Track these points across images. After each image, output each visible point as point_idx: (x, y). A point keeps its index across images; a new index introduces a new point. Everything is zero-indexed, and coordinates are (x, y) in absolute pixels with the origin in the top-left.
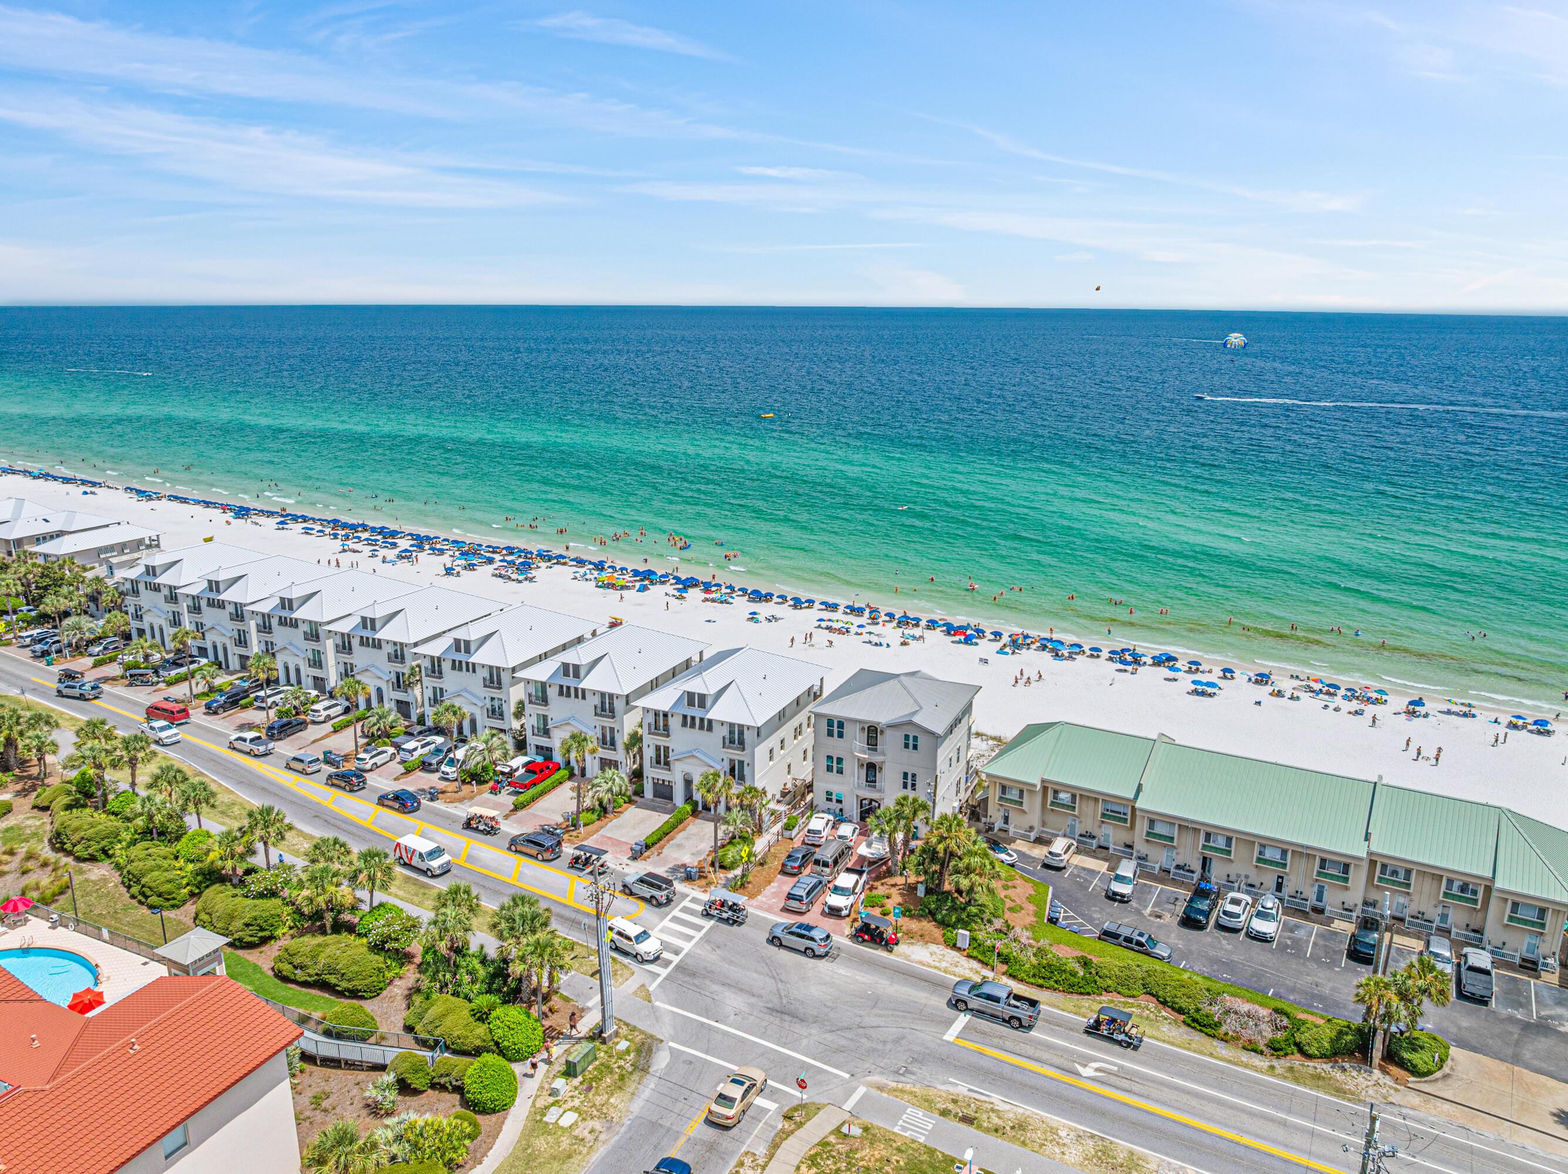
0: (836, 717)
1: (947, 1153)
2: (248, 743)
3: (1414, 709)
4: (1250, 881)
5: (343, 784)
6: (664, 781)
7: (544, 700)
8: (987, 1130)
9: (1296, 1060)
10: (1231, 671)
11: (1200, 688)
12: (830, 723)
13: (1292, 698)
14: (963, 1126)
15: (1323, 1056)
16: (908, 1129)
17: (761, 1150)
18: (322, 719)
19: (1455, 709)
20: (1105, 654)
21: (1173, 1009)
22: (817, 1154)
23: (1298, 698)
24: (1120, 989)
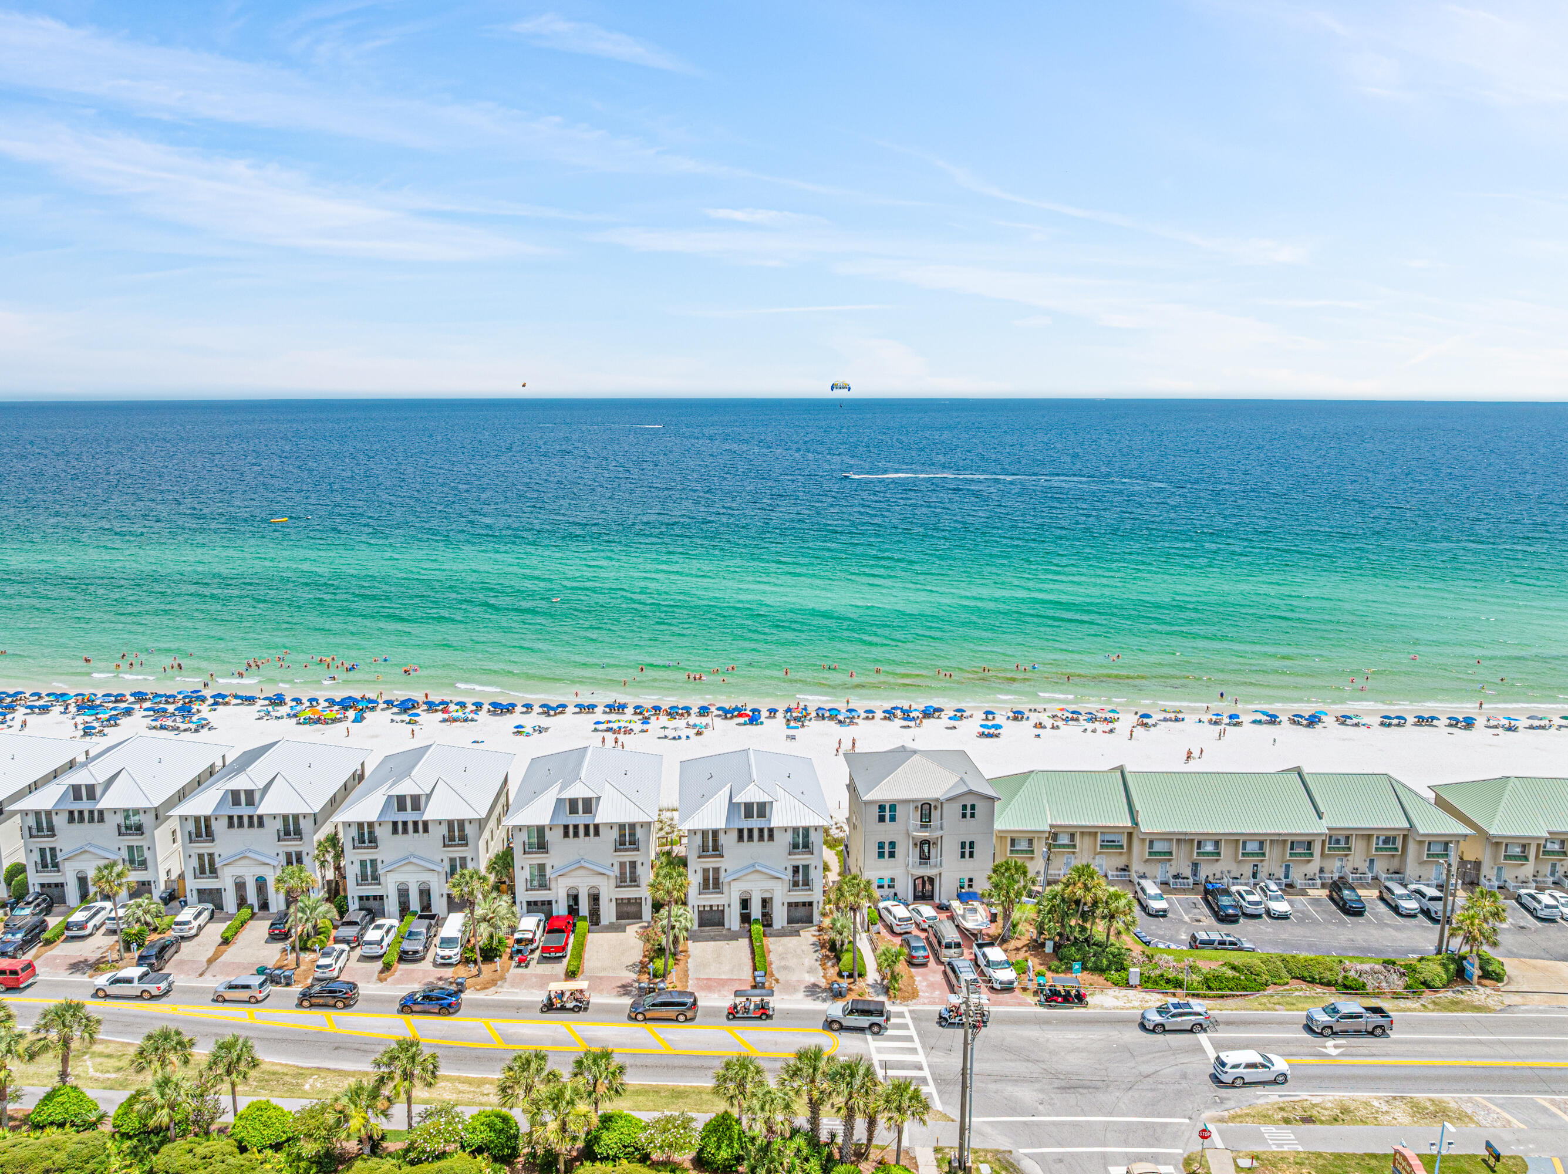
0: (887, 801)
1: (1329, 1151)
2: (136, 983)
3: (1144, 721)
4: (1233, 875)
5: (332, 1002)
6: (711, 906)
7: (542, 846)
8: (1330, 1122)
9: (1428, 995)
10: (992, 713)
11: (986, 731)
12: (882, 808)
13: (1053, 728)
14: (1311, 1127)
15: (1444, 986)
16: (1282, 1145)
18: (193, 932)
19: (1168, 716)
20: (879, 714)
21: (1322, 984)
23: (1058, 727)
24: (1275, 981)
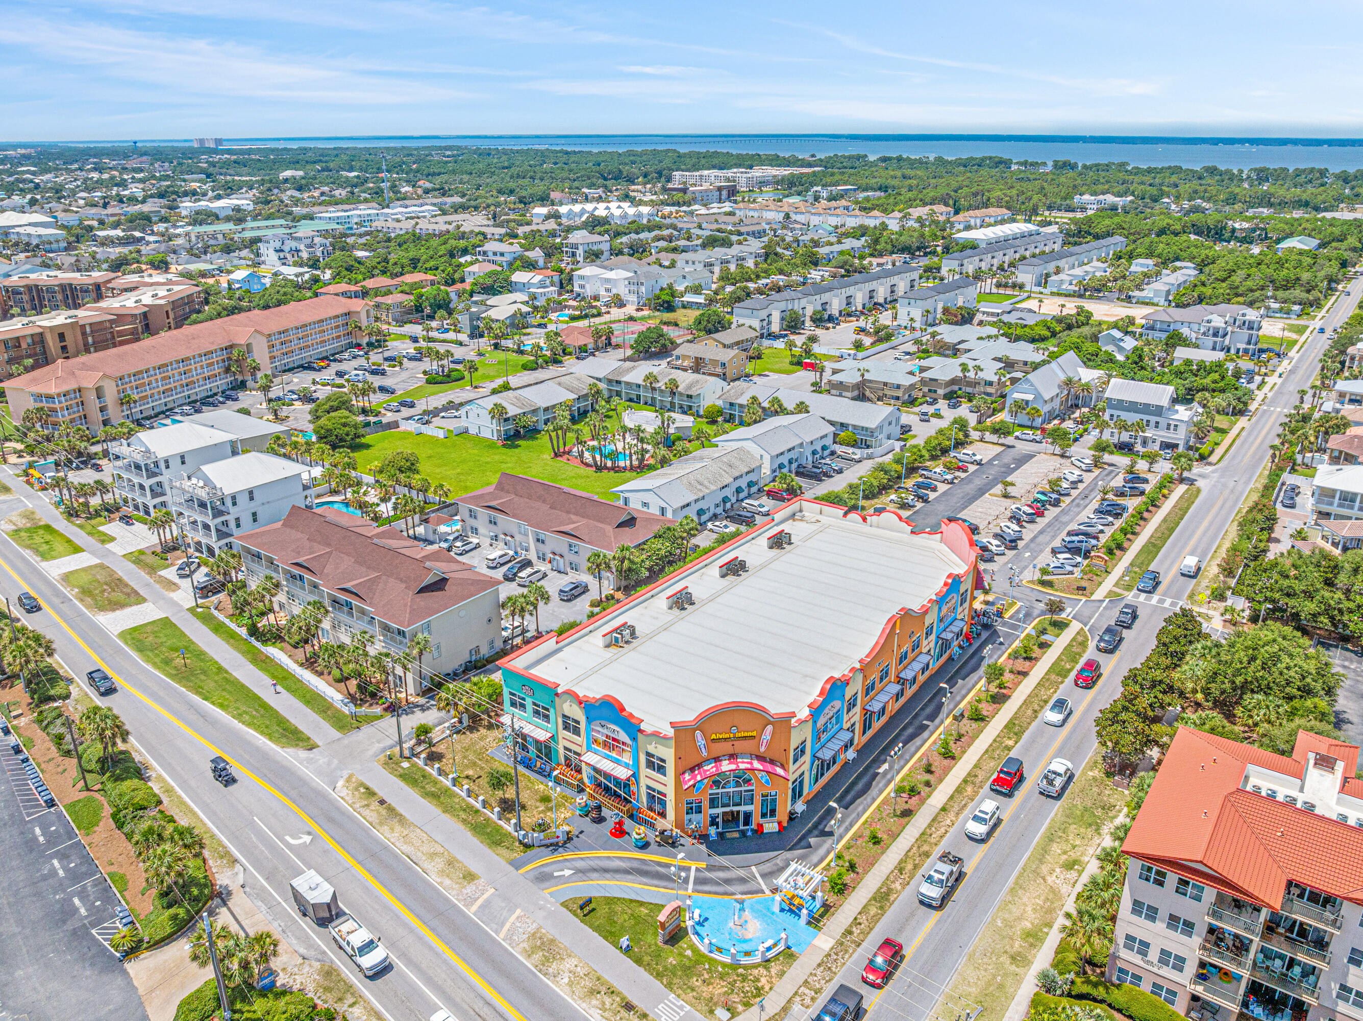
1: (658, 982)
8: (619, 994)
14: (635, 1002)
16: (679, 1008)
17: (796, 1008)
22: (755, 997)
